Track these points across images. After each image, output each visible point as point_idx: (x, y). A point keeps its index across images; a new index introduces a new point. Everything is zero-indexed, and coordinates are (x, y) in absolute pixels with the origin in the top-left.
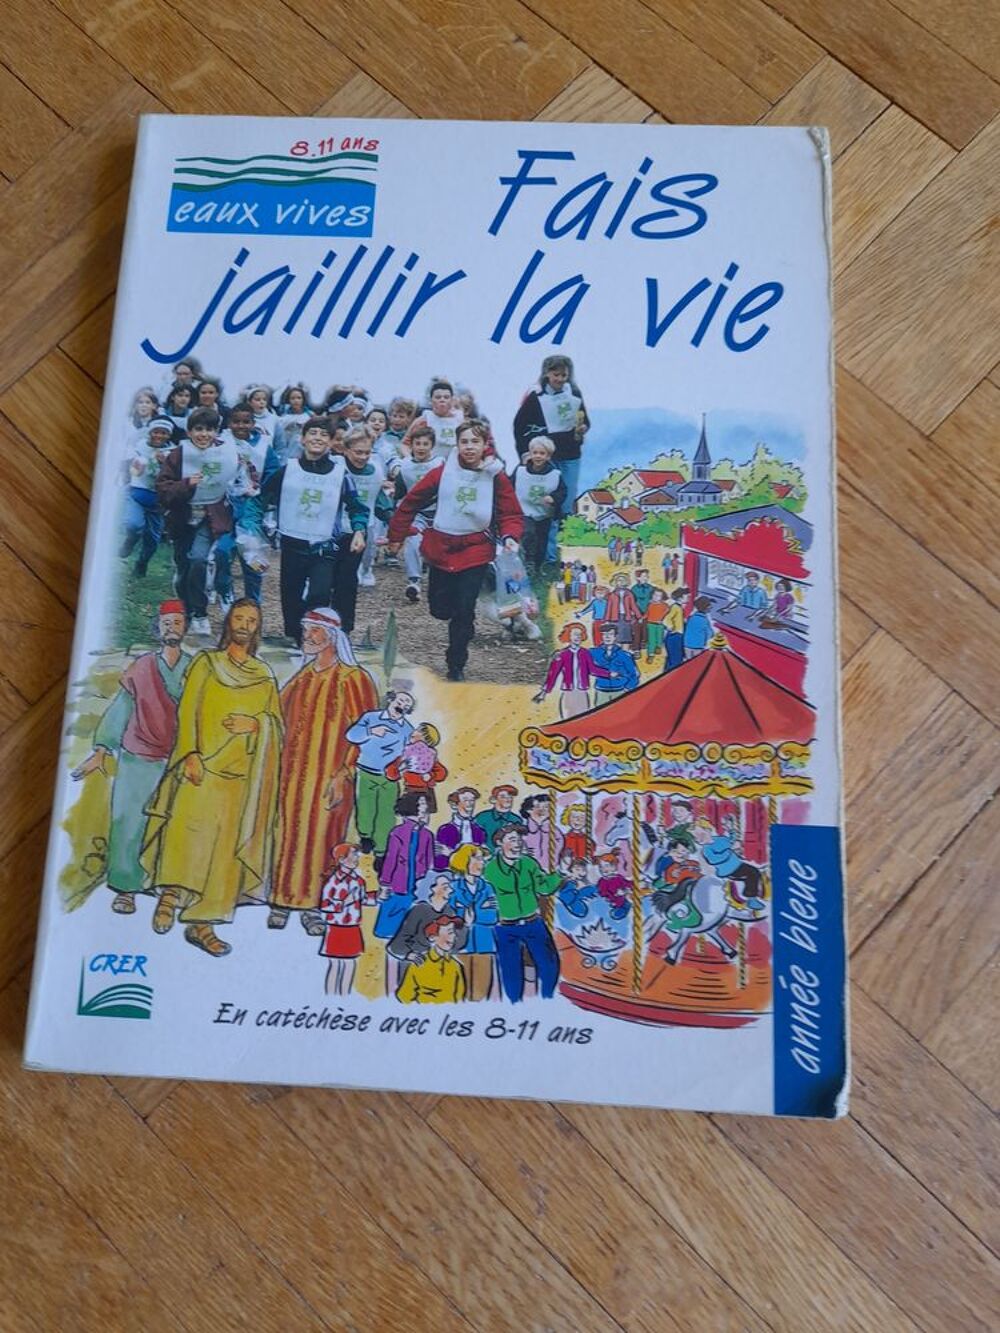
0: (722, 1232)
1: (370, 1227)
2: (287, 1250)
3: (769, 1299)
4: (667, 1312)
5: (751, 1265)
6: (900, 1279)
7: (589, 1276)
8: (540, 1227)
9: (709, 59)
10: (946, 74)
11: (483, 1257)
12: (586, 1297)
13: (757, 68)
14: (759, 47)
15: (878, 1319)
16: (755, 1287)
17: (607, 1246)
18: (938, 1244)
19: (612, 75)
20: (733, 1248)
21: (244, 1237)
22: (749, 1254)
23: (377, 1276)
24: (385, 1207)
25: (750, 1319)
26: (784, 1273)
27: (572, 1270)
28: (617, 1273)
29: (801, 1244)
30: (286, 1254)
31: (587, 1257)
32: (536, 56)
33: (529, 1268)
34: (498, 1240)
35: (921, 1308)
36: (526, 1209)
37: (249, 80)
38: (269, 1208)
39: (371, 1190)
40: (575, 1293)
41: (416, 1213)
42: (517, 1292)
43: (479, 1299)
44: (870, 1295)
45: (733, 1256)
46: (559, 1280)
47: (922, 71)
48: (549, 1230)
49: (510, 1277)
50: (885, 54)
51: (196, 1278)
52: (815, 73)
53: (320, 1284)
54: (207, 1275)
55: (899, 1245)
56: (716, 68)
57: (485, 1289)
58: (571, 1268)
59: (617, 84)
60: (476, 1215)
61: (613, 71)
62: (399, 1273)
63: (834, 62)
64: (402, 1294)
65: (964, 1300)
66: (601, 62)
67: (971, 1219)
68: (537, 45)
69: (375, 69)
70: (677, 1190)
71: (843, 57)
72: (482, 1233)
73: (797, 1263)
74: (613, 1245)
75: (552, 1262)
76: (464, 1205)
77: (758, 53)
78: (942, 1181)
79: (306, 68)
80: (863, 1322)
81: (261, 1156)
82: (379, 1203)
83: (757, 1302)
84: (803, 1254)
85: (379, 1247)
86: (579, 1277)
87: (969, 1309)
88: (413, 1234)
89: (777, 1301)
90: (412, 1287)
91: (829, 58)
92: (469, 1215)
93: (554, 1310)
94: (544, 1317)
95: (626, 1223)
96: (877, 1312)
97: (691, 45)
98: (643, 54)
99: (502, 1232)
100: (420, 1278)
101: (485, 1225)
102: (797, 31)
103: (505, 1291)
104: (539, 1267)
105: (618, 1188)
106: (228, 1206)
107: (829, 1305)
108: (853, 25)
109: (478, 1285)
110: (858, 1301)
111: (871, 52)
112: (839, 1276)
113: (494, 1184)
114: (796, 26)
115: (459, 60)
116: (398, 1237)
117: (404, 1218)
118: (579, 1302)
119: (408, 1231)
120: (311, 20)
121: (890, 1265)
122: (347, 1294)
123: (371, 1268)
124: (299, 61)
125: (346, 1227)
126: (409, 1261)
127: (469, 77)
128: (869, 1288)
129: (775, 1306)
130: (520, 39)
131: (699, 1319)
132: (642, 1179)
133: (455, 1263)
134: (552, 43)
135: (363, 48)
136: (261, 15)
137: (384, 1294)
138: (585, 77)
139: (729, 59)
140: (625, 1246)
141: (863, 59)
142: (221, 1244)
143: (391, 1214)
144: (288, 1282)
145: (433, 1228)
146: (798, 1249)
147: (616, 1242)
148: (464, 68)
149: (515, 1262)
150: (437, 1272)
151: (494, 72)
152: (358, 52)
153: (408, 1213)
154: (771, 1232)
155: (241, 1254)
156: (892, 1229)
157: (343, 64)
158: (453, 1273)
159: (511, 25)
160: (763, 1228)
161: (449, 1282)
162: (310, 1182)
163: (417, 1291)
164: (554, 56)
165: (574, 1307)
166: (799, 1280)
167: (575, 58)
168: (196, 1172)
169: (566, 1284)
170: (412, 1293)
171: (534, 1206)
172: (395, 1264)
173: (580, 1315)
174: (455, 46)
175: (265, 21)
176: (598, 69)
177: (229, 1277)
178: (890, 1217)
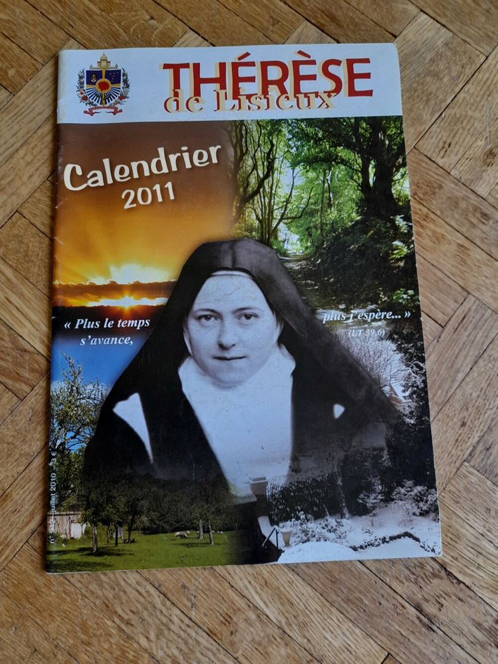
0: (281, 607)
1: (109, 623)
2: (69, 639)
3: (305, 637)
4: (257, 649)
5: (296, 622)
6: (367, 621)
7: (219, 636)
8: (193, 614)
9: (247, 25)
10: (363, 28)
11: (166, 632)
12: (217, 646)
13: (271, 28)
14: (271, 17)
15: (358, 642)
16: (298, 632)
17: (226, 620)
18: (384, 602)
19: (199, 35)
20: (287, 615)
21: (47, 635)
22: (294, 617)
23: (114, 646)
24: (116, 612)
25: (297, 648)
26: (313, 624)
27: (210, 633)
28: (232, 633)
29: (319, 609)
30: (68, 641)
31: (217, 627)
32: (161, 27)
33: (189, 635)
34: (173, 623)
35: (377, 633)
36: (186, 606)
37: (14, 45)
38: (58, 619)
39: (109, 605)
40: (212, 644)
41: (131, 614)
42: (183, 647)
43: (165, 653)
44: (353, 630)
45: (288, 619)
46: (204, 639)
47: (351, 27)
48: (197, 616)
49: (180, 640)
50: (333, 19)
51: (23, 659)
52: (299, 30)
53: (86, 654)
54: (28, 656)
55: (366, 605)
56: (250, 29)
57: (168, 647)
58: (209, 633)
59: (202, 39)
60: (162, 612)
61: (200, 32)
62: (125, 644)
63: (309, 23)
64: (127, 654)
65: (397, 627)
66: (194, 28)
67: (399, 589)
68: (161, 20)
69: (79, 37)
70: (259, 589)
71: (313, 21)
72: (164, 620)
73: (318, 619)
74: (229, 620)
75: (200, 631)
76: (156, 608)
77: (271, 20)
78: (385, 572)
79: (44, 38)
80: (350, 643)
81: (53, 593)
82: (113, 611)
83: (300, 639)
84: (321, 614)
85: (114, 632)
86: (214, 637)
87: (400, 632)
88: (131, 624)
89: (309, 638)
90: (132, 650)
91: (306, 22)
92: (158, 613)
93: (202, 654)
94: (197, 658)
95: (235, 608)
96: (356, 638)
97: (237, 18)
98: (214, 23)
99: (175, 619)
100: (135, 645)
101: (165, 616)
102: (290, 9)
103: (177, 648)
104: (194, 634)
105: (230, 592)
106: (38, 620)
107: (334, 637)
108: (317, 5)
109: (165, 646)
110: (348, 634)
111: (326, 18)
112: (338, 623)
113: (169, 595)
114: (289, 6)
115: (122, 31)
116: (123, 627)
117: (126, 617)
118: (214, 649)
119: (128, 623)
120: (44, 12)
121: (361, 615)
122: (100, 657)
123: (111, 643)
124: (39, 34)
125: (97, 624)
126: (129, 637)
127: (127, 39)
128: (353, 628)
129: (308, 640)
130: (152, 18)
131: (272, 651)
132: (242, 585)
133: (152, 636)
134: (168, 20)
135: (73, 27)
136: (18, 10)
137: (119, 656)
138: (186, 36)
139: (256, 24)
140: (235, 619)
141: (323, 22)
142: (34, 639)
143: (120, 615)
144: (69, 654)
145: (140, 620)
146: (318, 612)
147: (230, 617)
148: (124, 34)
149: (182, 633)
150: (143, 642)
151: (140, 36)
152: (70, 29)
153: (128, 615)
154: (305, 606)
155: (46, 644)
156: (363, 598)
157: (62, 35)
158: (151, 641)
159: (147, 11)
160: (301, 604)
161: (149, 645)
162: (78, 604)
163: (135, 652)
164: (169, 26)
165: (212, 651)
166: (320, 627)
167: (180, 27)
168: (21, 605)
169: (207, 641)
170: (132, 653)
171: (189, 604)
172: (123, 640)
173: (215, 655)
174: (119, 23)
175: (21, 14)
176: (192, 32)
177: (39, 656)
178: (360, 592)
